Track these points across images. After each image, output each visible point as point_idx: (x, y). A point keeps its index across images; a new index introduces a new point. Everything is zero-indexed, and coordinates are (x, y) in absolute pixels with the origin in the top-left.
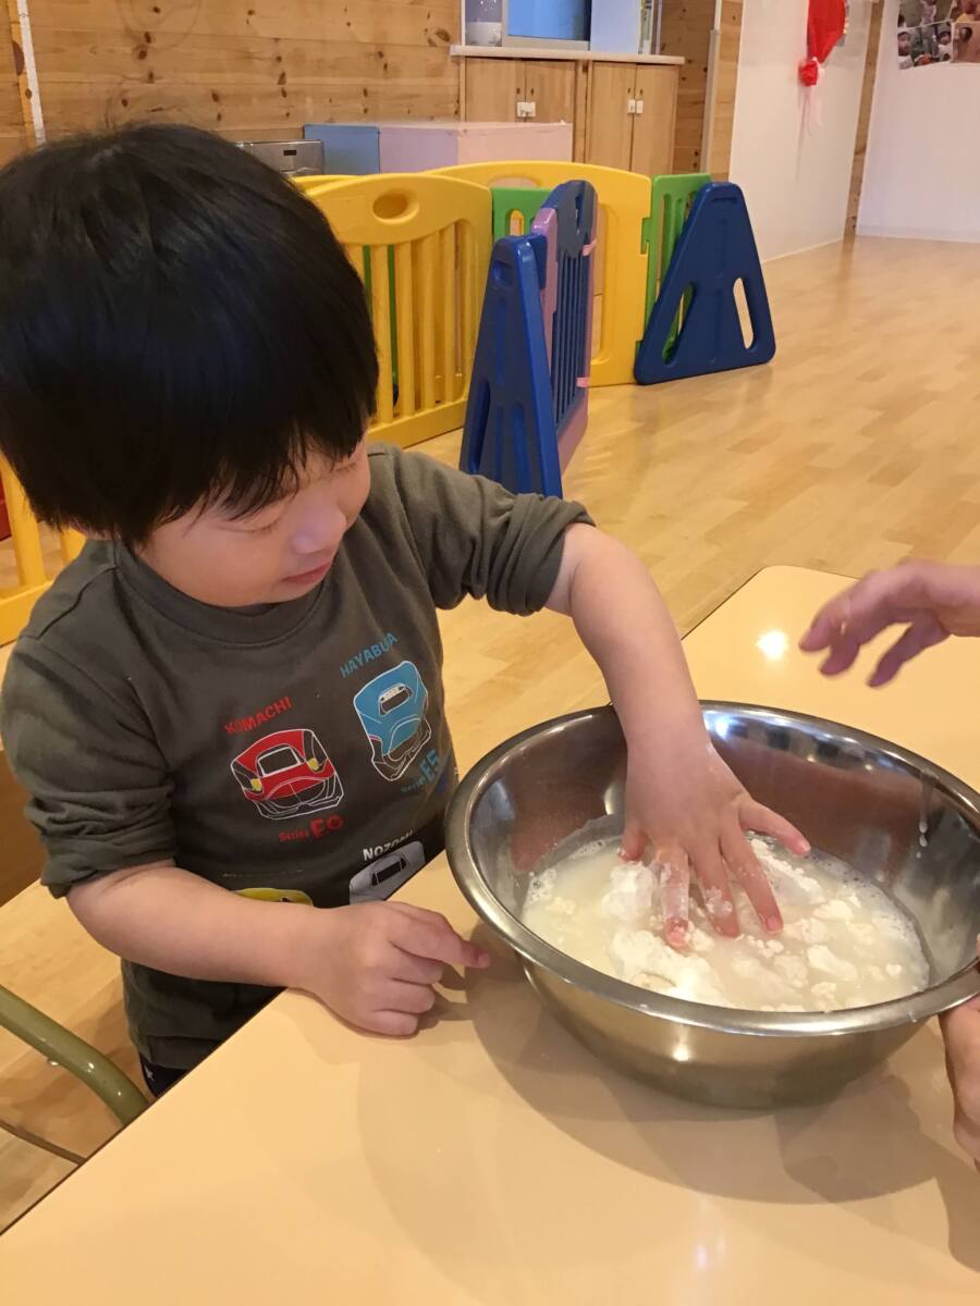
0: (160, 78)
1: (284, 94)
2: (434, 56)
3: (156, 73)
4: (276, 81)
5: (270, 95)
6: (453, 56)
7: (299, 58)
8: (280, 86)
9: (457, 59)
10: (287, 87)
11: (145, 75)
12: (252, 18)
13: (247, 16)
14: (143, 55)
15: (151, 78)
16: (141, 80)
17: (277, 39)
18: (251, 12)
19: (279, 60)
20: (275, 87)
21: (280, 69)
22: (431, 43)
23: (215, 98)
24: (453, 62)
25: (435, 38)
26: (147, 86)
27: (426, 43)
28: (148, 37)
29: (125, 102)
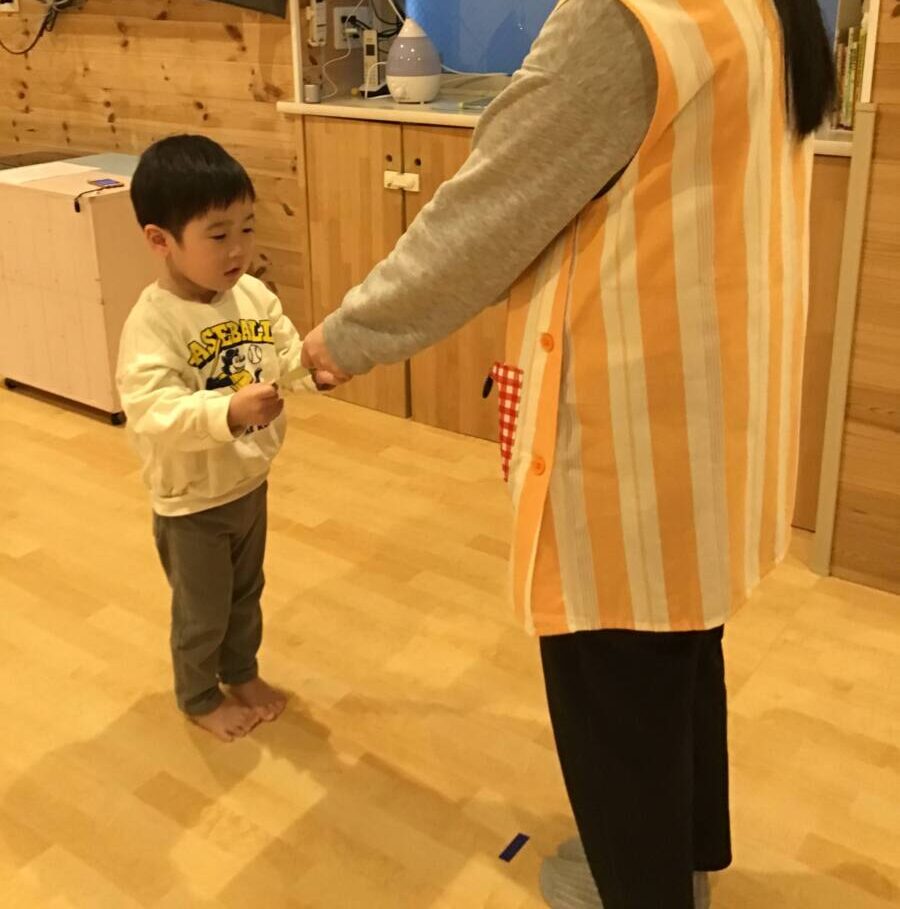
0: (32, 111)
1: (114, 130)
2: (260, 110)
3: (31, 108)
4: (106, 119)
5: (104, 129)
6: (284, 113)
7: (125, 105)
8: (110, 124)
10: (114, 124)
11: (23, 108)
12: (86, 74)
13: (83, 72)
14: (22, 96)
16: (22, 111)
17: (106, 89)
18: (86, 69)
19: (108, 104)
20: (106, 124)
21: (109, 111)
22: (258, 98)
23: (65, 127)
24: (286, 118)
25: (263, 93)
26: (25, 115)
27: (252, 98)
28: (24, 85)
29: (14, 124)
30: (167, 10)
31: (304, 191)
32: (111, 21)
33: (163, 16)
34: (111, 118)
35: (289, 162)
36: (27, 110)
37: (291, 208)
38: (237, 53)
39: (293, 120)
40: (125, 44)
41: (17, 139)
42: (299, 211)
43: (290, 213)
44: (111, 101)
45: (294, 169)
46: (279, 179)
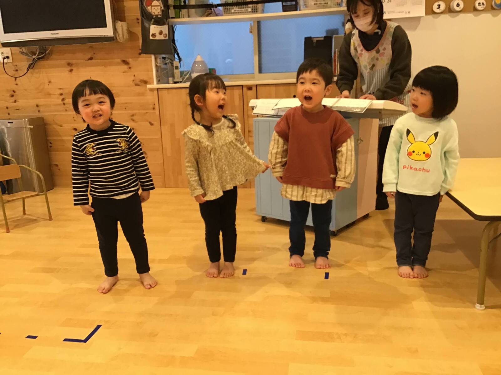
0: (18, 101)
1: (64, 104)
2: (137, 89)
3: (17, 100)
4: (61, 100)
5: (59, 105)
6: (149, 89)
8: (62, 102)
9: (152, 90)
10: (65, 102)
12: (50, 84)
13: (48, 83)
14: (12, 96)
15: (15, 101)
16: (12, 102)
17: (60, 89)
18: (50, 82)
19: (61, 94)
21: (62, 97)
22: (137, 85)
23: (37, 106)
24: (150, 91)
25: (139, 83)
26: (15, 103)
27: (134, 85)
28: (14, 91)
29: (7, 108)
30: (93, 57)
31: (159, 115)
32: (64, 62)
33: (91, 59)
34: (63, 100)
35: (151, 106)
37: (152, 122)
38: (127, 70)
39: (153, 91)
40: (71, 71)
41: (9, 114)
42: (156, 123)
43: (152, 124)
44: (63, 93)
45: (154, 109)
46: (147, 113)
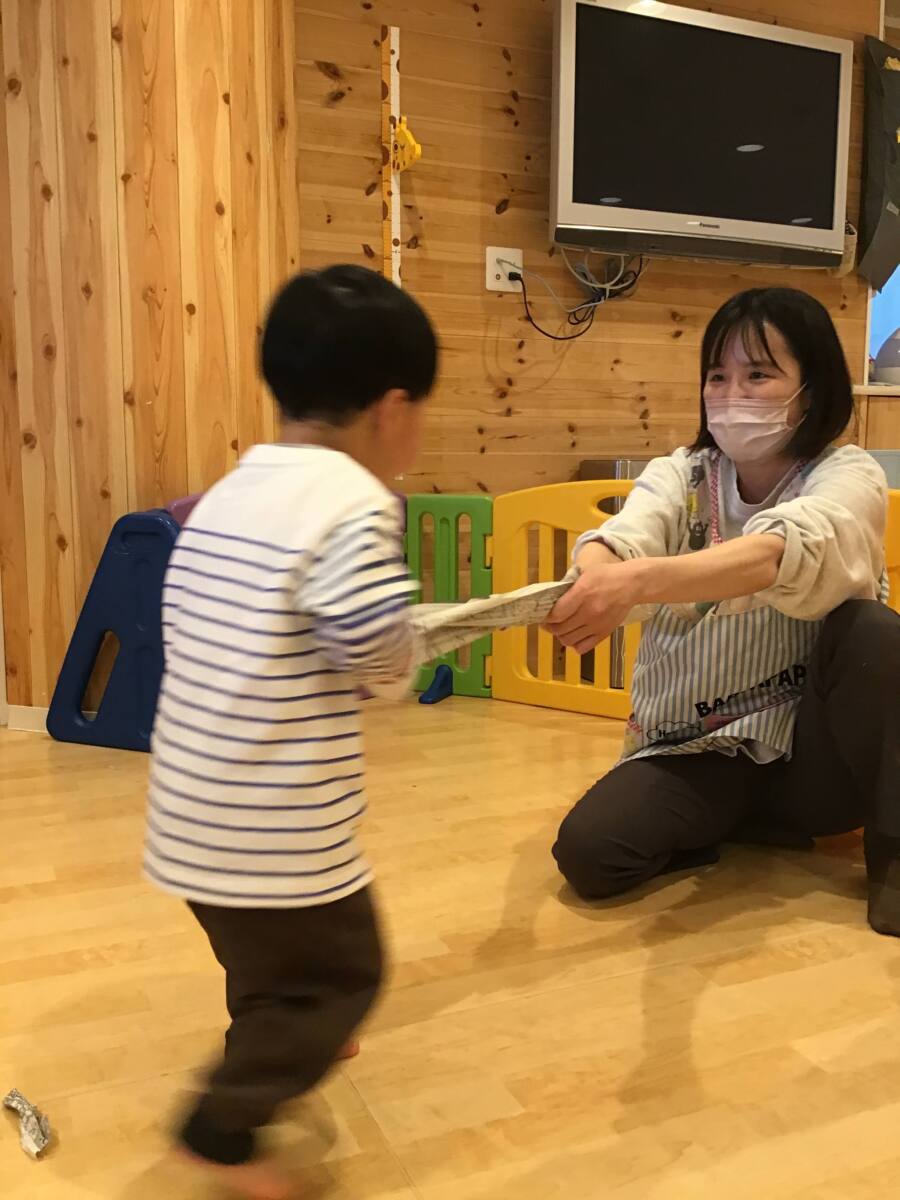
0: (517, 413)
1: (645, 427)
3: (515, 409)
4: (638, 416)
5: (633, 428)
7: (665, 398)
8: (642, 420)
10: (649, 422)
11: (503, 411)
12: (617, 367)
13: (612, 364)
14: (503, 395)
16: (500, 415)
17: (642, 383)
18: (615, 361)
19: (643, 399)
20: (636, 419)
21: (641, 407)
23: (572, 429)
26: (505, 419)
28: (510, 382)
29: (481, 431)
32: (660, 308)
34: (645, 414)
36: (509, 412)
40: (678, 334)
41: (483, 450)
44: (648, 396)
